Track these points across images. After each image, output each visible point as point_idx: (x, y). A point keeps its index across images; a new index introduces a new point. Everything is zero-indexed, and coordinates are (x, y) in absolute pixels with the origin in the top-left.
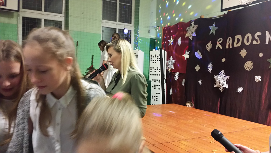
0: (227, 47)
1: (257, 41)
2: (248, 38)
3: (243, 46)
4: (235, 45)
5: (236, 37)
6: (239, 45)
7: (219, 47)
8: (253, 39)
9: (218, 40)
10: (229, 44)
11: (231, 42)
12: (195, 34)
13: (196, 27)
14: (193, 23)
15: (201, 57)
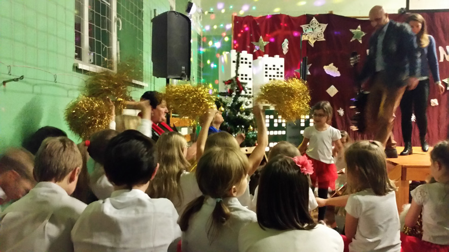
12: (322, 38)
13: (324, 26)
14: (314, 19)
15: (338, 74)
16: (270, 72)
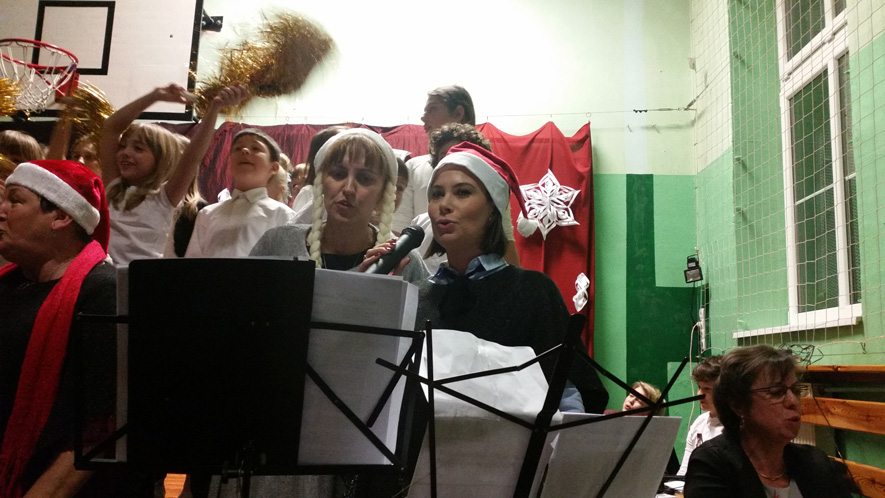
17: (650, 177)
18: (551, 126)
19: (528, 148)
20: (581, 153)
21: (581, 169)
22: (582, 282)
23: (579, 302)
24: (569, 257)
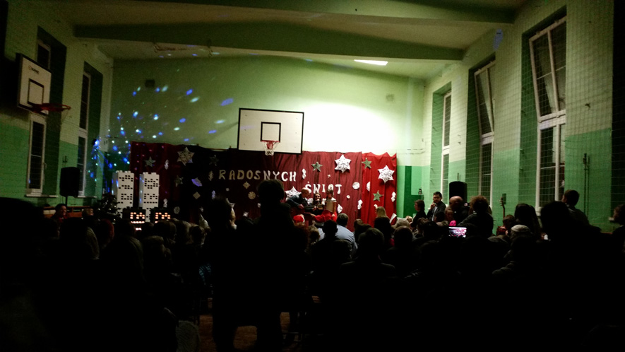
0: (230, 178)
1: (257, 177)
2: (250, 174)
3: (246, 180)
4: (239, 178)
5: (239, 171)
6: (242, 178)
7: (222, 178)
8: (254, 175)
9: (221, 171)
10: (232, 176)
11: (234, 174)
12: (191, 161)
13: (192, 154)
14: (187, 149)
15: (201, 185)
16: (148, 184)
17: (411, 167)
18: (387, 153)
19: (381, 159)
20: (394, 161)
21: (394, 165)
22: (394, 194)
23: (393, 199)
24: (390, 188)
